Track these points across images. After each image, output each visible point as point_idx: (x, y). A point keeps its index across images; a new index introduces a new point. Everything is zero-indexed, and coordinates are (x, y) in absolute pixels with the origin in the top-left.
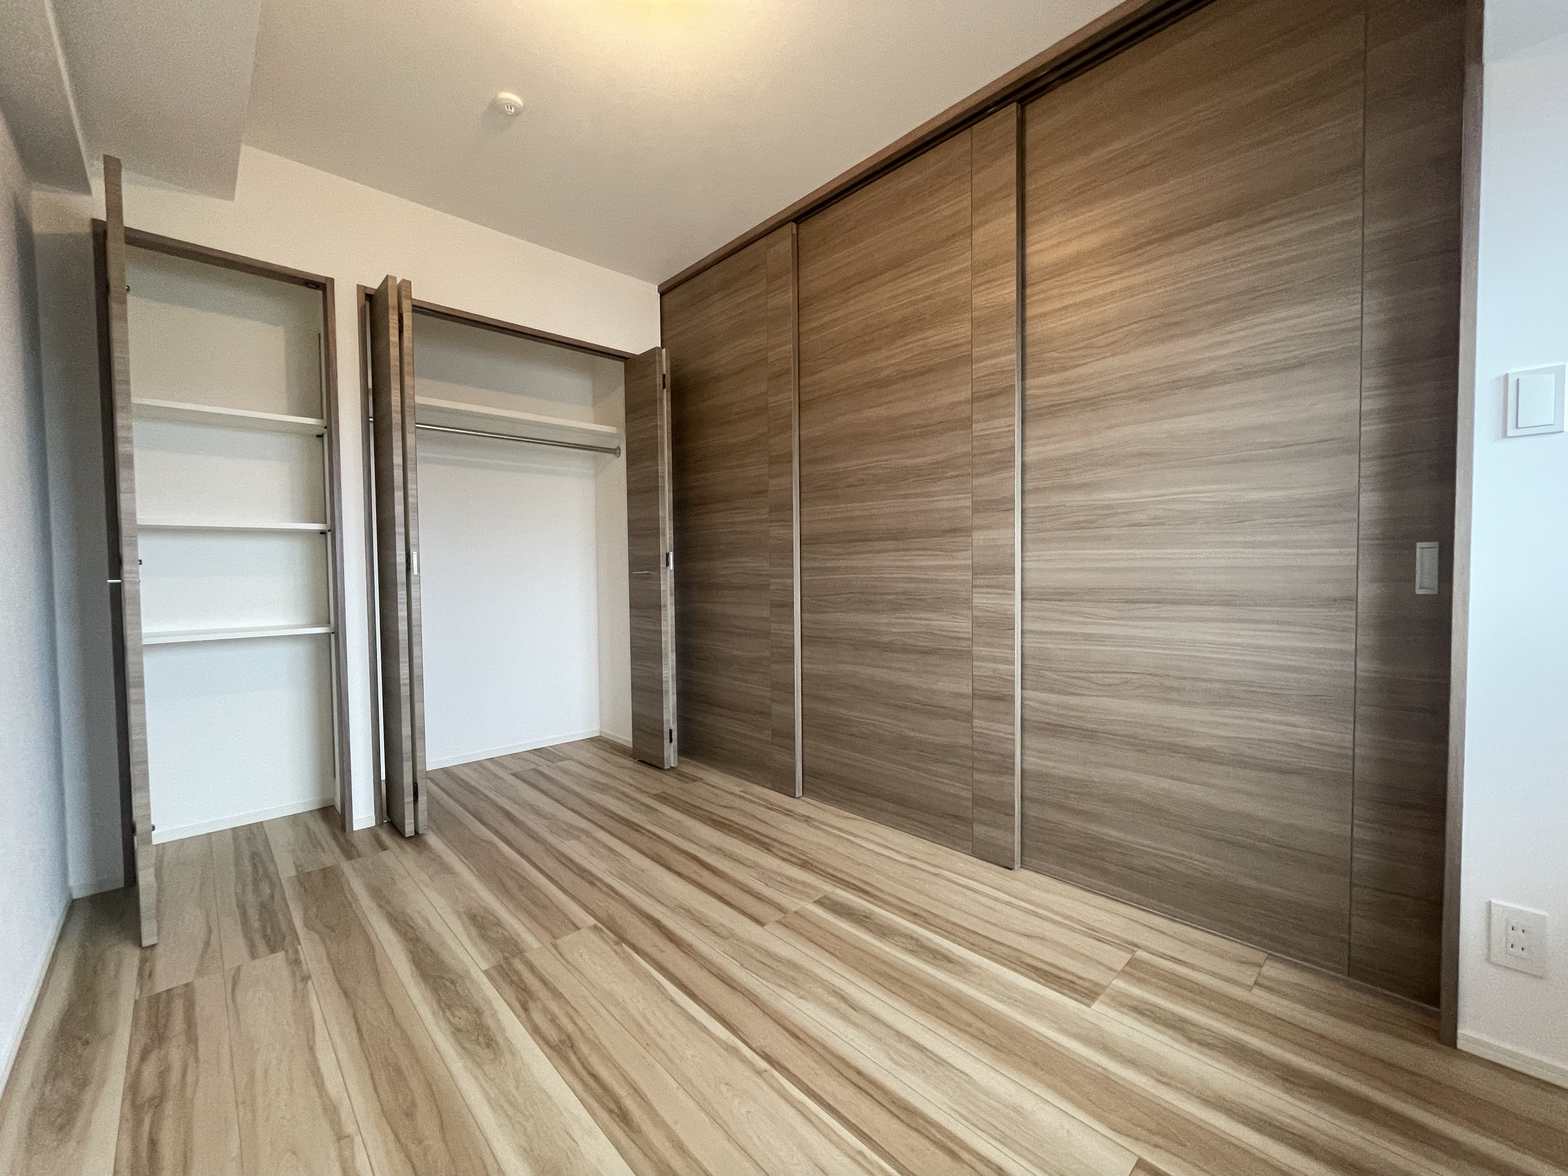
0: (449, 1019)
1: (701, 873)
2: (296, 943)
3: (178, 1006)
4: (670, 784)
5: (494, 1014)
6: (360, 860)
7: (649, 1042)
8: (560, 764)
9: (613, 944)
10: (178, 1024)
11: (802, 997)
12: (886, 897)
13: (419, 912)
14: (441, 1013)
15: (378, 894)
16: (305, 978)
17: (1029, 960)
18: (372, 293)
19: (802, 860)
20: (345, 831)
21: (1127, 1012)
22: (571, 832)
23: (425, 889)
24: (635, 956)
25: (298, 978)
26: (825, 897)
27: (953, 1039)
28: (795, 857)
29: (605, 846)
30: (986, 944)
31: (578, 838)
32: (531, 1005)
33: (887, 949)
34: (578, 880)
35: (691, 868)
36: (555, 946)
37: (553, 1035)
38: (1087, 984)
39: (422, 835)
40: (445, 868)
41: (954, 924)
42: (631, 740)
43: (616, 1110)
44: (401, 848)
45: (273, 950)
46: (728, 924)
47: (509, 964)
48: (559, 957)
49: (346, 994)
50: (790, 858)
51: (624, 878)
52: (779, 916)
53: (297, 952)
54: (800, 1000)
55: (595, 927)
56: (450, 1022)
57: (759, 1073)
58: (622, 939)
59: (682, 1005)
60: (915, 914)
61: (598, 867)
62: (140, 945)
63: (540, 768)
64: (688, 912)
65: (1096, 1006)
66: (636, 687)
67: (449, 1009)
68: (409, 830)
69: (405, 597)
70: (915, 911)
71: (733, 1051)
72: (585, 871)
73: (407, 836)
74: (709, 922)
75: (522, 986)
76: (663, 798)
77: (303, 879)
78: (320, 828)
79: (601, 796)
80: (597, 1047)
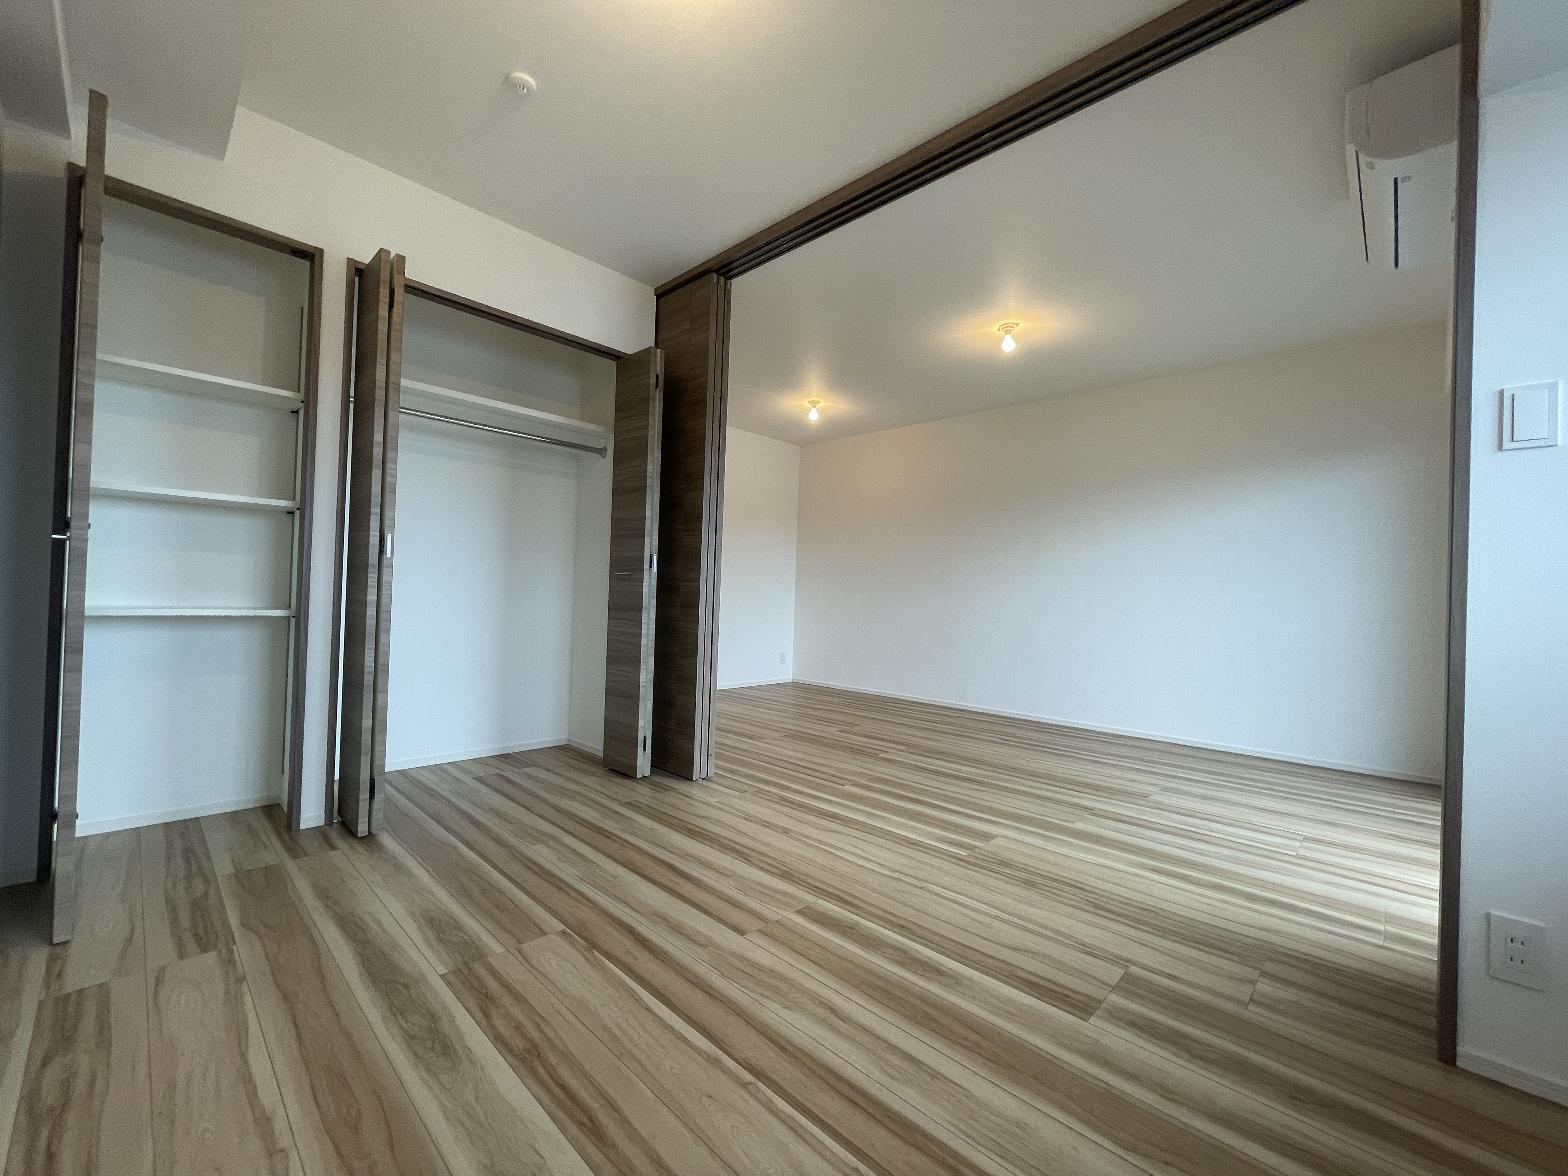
0: (401, 1025)
1: (678, 881)
2: (231, 944)
3: (90, 1007)
4: (643, 793)
5: (452, 1021)
6: (305, 858)
7: (622, 1051)
8: (525, 770)
9: (582, 950)
10: (88, 1024)
11: (787, 1008)
12: (870, 909)
13: (370, 914)
14: (392, 1018)
15: (324, 894)
16: (241, 979)
17: (1021, 974)
18: (362, 267)
19: (784, 870)
20: (291, 829)
21: (1125, 1027)
22: (539, 837)
23: (377, 890)
24: (607, 962)
25: (231, 979)
26: (808, 907)
27: (948, 1052)
28: (775, 867)
29: (574, 851)
30: (978, 957)
31: (546, 844)
32: (494, 1012)
33: (875, 960)
34: (545, 884)
35: (665, 876)
36: (520, 951)
37: (518, 1043)
38: (1082, 998)
39: (375, 835)
40: (399, 868)
41: (943, 937)
42: (602, 748)
43: (588, 1123)
44: (351, 847)
45: (204, 949)
46: (706, 931)
47: (470, 969)
48: (525, 964)
49: (285, 997)
50: (769, 868)
51: (594, 885)
52: (760, 925)
53: (231, 952)
54: (786, 1011)
55: (564, 933)
56: (402, 1028)
57: (745, 1085)
58: (593, 945)
59: (660, 1014)
60: (902, 926)
61: (568, 873)
62: (51, 944)
63: (504, 773)
64: (664, 920)
65: (1092, 1020)
66: (610, 692)
67: (402, 1013)
68: (362, 829)
69: (376, 580)
70: (903, 923)
71: (715, 1062)
72: (554, 876)
73: (359, 836)
74: (686, 930)
75: (483, 991)
76: (633, 806)
77: (241, 877)
78: (262, 825)
79: (569, 802)
80: (566, 1055)
